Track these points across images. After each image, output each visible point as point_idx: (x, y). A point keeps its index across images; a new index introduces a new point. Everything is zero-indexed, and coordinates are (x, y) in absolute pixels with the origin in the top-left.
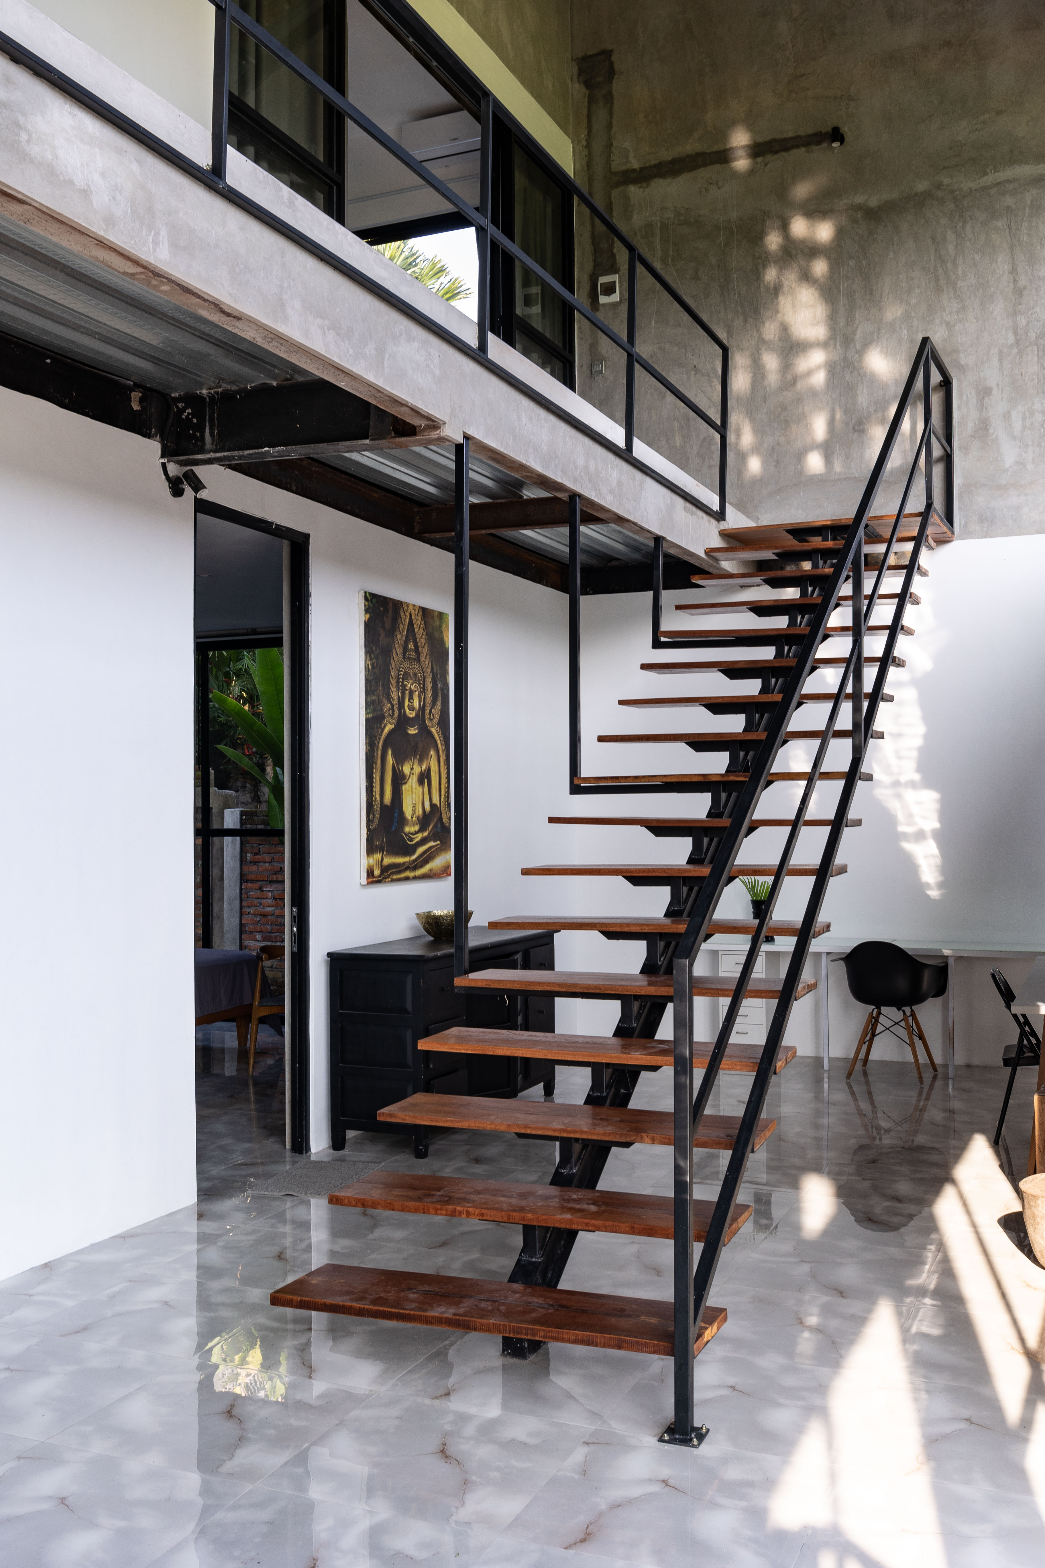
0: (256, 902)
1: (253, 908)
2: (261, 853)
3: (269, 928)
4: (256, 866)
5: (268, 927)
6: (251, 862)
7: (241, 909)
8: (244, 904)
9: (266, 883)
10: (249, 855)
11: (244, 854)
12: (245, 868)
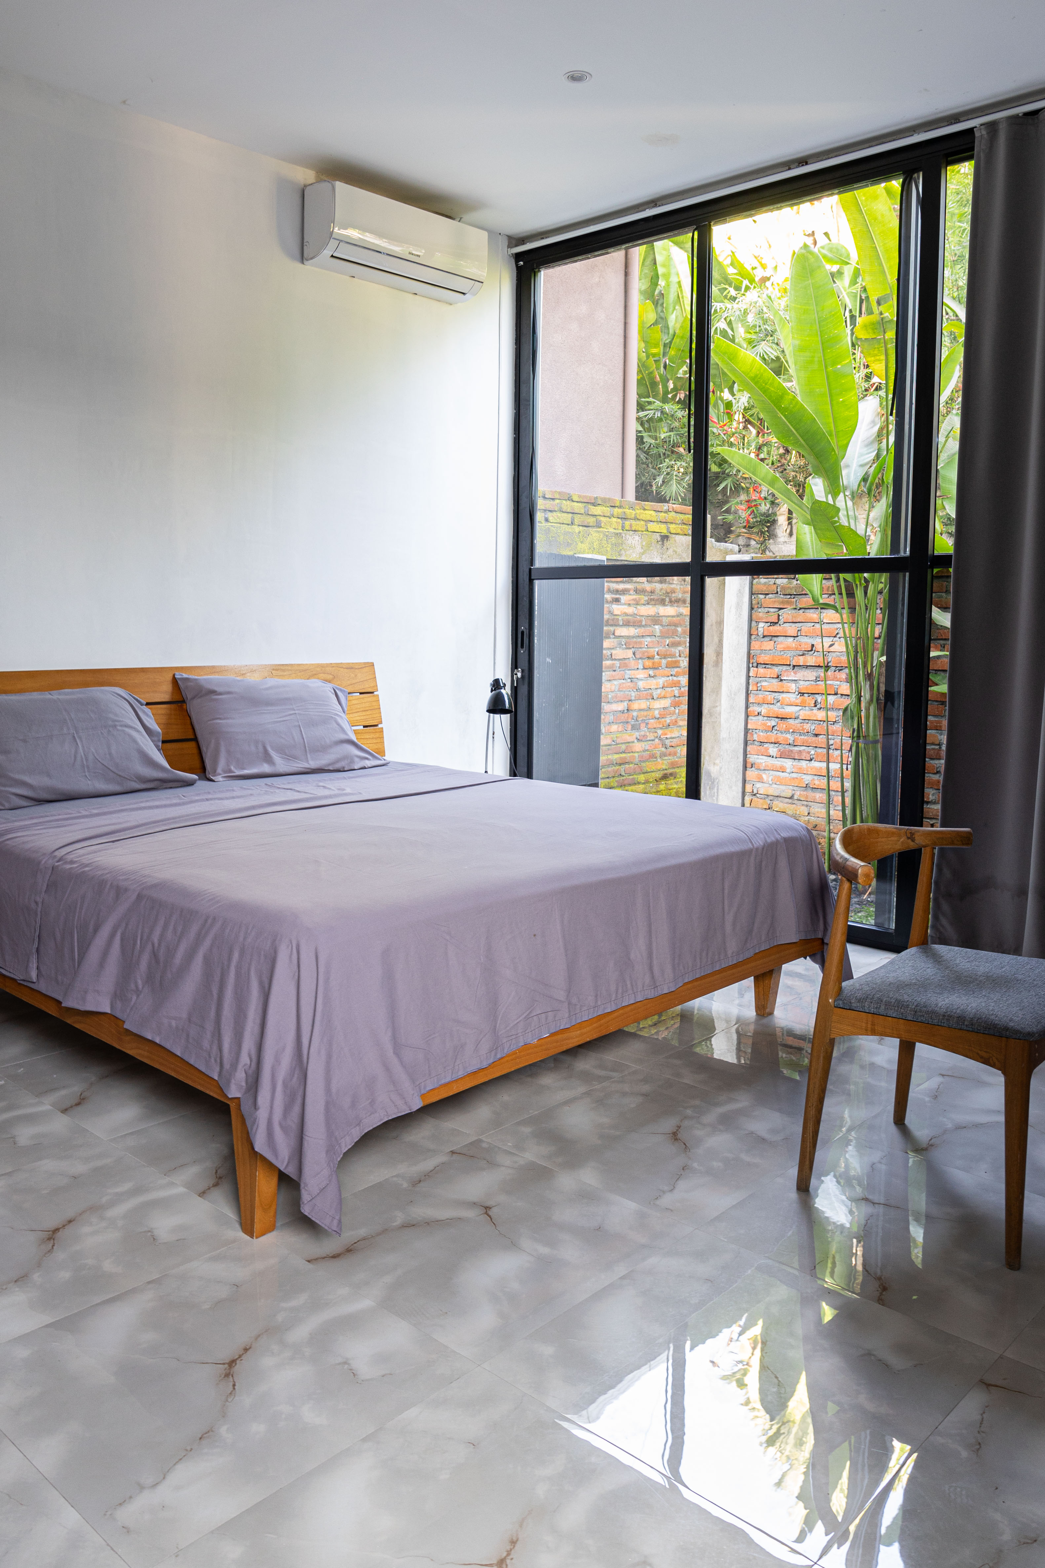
0: (770, 697)
1: (766, 706)
2: (781, 622)
3: (790, 738)
4: (772, 642)
5: (788, 736)
6: (764, 637)
7: (747, 707)
8: (751, 700)
9: (788, 668)
10: (761, 625)
11: (754, 624)
12: (755, 645)
